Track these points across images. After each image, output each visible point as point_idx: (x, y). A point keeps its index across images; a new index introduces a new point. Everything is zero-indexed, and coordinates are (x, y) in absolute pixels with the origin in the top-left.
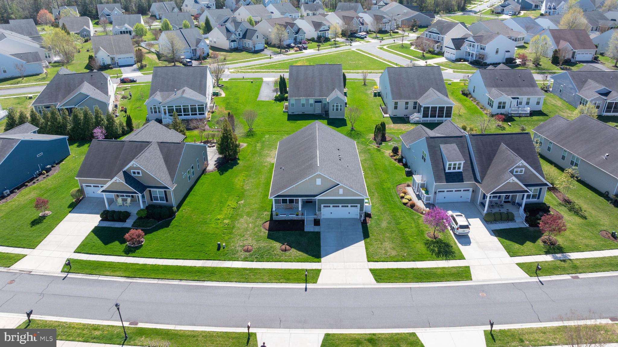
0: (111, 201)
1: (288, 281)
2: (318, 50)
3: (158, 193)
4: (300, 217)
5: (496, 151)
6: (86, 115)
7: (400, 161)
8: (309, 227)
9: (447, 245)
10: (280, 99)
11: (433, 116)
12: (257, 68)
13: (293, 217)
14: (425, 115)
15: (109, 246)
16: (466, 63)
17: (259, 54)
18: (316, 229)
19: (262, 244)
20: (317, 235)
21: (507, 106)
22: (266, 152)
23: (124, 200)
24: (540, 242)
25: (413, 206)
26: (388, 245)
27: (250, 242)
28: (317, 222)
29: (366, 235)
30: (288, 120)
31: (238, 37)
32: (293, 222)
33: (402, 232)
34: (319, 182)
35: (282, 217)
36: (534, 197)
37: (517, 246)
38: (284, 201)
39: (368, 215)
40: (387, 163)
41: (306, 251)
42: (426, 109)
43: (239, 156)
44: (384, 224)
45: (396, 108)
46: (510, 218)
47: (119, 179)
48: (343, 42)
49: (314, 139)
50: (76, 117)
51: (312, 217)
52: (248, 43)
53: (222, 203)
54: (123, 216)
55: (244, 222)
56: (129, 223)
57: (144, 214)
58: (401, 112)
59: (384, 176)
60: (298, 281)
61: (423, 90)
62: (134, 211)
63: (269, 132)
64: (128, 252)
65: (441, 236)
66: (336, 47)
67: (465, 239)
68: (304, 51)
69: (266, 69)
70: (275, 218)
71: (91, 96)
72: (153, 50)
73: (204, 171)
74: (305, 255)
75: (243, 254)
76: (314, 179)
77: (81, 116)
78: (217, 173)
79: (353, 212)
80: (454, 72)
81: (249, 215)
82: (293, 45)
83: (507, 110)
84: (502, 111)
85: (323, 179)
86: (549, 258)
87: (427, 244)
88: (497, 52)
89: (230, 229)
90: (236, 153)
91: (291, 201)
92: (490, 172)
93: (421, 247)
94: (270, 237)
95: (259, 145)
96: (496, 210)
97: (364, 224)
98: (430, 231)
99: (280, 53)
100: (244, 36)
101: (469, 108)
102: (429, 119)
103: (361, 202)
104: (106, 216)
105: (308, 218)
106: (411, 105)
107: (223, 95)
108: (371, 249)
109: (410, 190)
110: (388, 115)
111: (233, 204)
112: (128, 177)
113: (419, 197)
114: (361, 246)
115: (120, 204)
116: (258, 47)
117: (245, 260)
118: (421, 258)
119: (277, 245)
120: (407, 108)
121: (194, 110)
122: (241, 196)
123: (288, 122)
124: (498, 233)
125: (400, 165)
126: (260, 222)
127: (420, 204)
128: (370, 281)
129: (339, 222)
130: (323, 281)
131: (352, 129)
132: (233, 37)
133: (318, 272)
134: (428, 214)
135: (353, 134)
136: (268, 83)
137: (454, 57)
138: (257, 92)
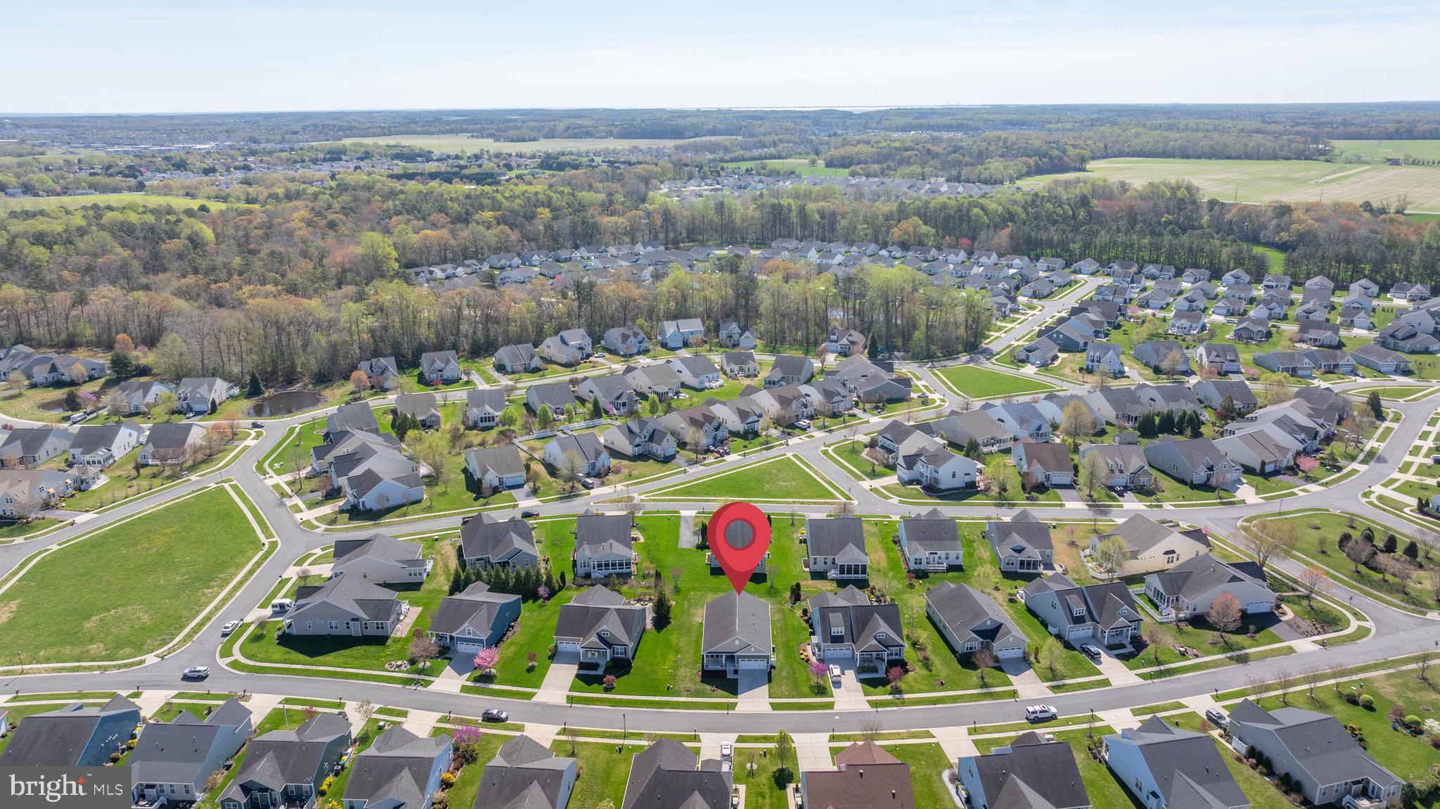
0: (585, 654)
1: (716, 709)
2: (745, 455)
3: (619, 649)
4: (723, 668)
5: (869, 620)
6: (528, 573)
7: (807, 622)
8: (730, 676)
9: (825, 688)
10: (701, 547)
11: (857, 572)
12: (673, 493)
13: (719, 668)
14: (842, 572)
15: (592, 687)
16: (918, 487)
17: (669, 465)
18: (735, 677)
19: (698, 687)
20: (736, 681)
21: (924, 562)
22: (693, 611)
23: (593, 654)
24: (888, 687)
25: (807, 661)
26: (783, 688)
27: (689, 685)
28: (736, 672)
29: (770, 681)
30: (712, 574)
31: (643, 440)
32: (718, 671)
33: (795, 679)
34: (737, 643)
35: (711, 667)
36: (896, 654)
37: (872, 689)
38: (712, 656)
39: (773, 667)
40: (796, 623)
41: (727, 691)
42: (842, 567)
43: (671, 615)
44: (784, 674)
45: (815, 563)
46: (875, 670)
47: (594, 639)
48: (777, 439)
49: (734, 607)
50: (518, 574)
51: (732, 668)
52: (657, 449)
53: (665, 657)
54: (595, 666)
55: (682, 671)
56: (600, 672)
57: (610, 664)
58: (820, 567)
59: (792, 635)
60: (723, 709)
61: (842, 545)
62: (603, 663)
63: (694, 589)
64: (607, 690)
65: (822, 682)
66: (767, 449)
67: (837, 684)
68: (726, 458)
69: (682, 494)
70: (705, 668)
71: (525, 550)
72: (536, 455)
73: (644, 630)
74: (728, 694)
75: (686, 693)
76: (734, 641)
77: (523, 573)
78: (654, 631)
79: (762, 665)
80: (900, 502)
81: (686, 666)
82: (712, 448)
83: (923, 566)
84: (918, 567)
85: (740, 641)
86: (890, 697)
87: (811, 688)
88: (954, 476)
89: (674, 676)
90: (668, 612)
91: (717, 656)
92: (863, 636)
93: (806, 690)
94: (703, 681)
95: (686, 603)
96: (866, 665)
97: (770, 673)
98: (814, 680)
99: (696, 463)
100: (651, 439)
101: (890, 560)
102: (846, 576)
103: (767, 657)
104: (583, 666)
105: (730, 669)
106: (829, 561)
107: (642, 540)
108: (772, 691)
109: (809, 648)
110: (807, 570)
111: (673, 658)
112: (601, 639)
113: (814, 654)
114: (765, 689)
115: (591, 657)
116: (670, 452)
117: (687, 696)
118: (805, 696)
119: (708, 687)
120: (826, 563)
121: (621, 564)
122: (677, 652)
123: (711, 577)
124: (863, 681)
125: (805, 625)
126: (694, 672)
127: (813, 659)
128: (769, 709)
129: (753, 672)
130: (739, 709)
131: (772, 587)
132: (637, 441)
133: (736, 704)
134: (817, 666)
135: (772, 593)
136: (686, 519)
137: (906, 478)
138: (676, 534)
